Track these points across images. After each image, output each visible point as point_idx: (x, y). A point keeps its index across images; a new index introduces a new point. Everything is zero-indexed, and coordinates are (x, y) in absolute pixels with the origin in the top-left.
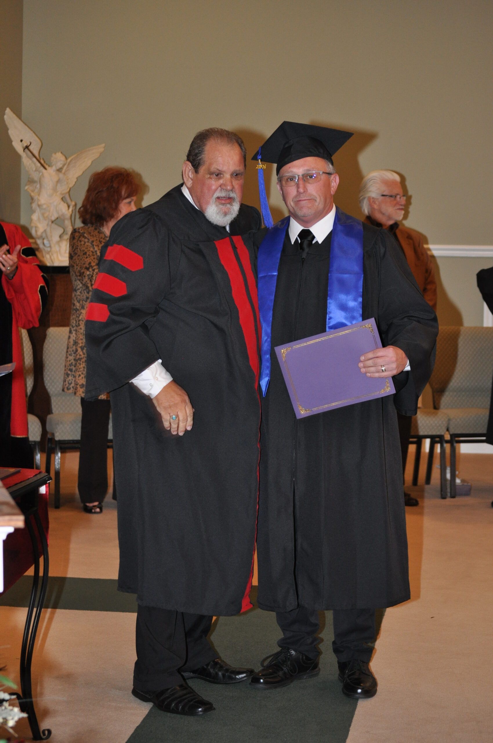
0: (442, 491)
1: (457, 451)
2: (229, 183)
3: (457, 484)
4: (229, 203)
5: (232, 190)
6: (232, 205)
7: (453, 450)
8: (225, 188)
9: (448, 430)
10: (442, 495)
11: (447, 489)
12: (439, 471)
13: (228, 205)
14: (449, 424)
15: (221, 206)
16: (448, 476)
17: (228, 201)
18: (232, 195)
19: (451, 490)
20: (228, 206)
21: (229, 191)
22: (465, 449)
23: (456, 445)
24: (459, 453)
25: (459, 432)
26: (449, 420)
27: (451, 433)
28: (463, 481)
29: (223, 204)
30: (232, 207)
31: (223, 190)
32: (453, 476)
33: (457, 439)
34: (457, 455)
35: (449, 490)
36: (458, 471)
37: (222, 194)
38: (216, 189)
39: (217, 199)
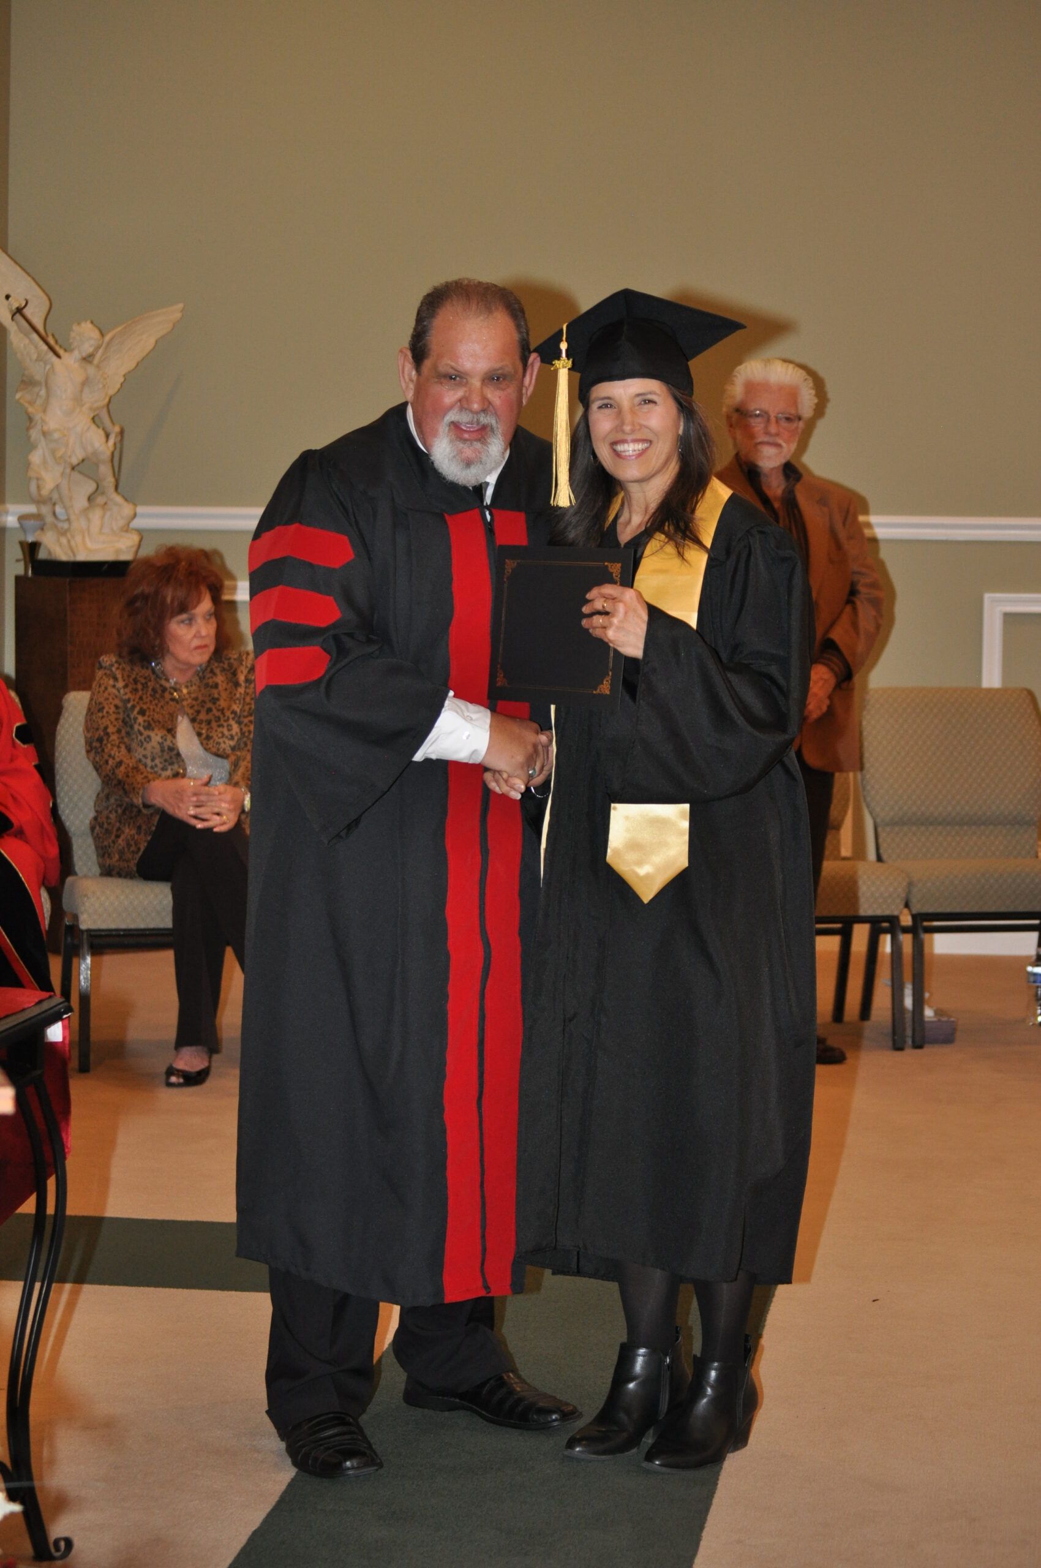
0: (894, 1033)
1: (926, 950)
2: (478, 395)
3: (926, 1019)
4: (479, 440)
6: (485, 444)
7: (919, 948)
8: (467, 405)
9: (907, 905)
10: (894, 1041)
11: (904, 1030)
12: (888, 991)
13: (477, 443)
14: (909, 892)
15: (460, 445)
16: (908, 1002)
18: (486, 421)
19: (914, 1030)
20: (478, 445)
22: (944, 944)
23: (926, 937)
24: (932, 954)
25: (931, 910)
26: (910, 884)
27: (914, 911)
28: (938, 1013)
29: (467, 440)
30: (485, 448)
31: (465, 409)
32: (919, 1002)
33: (926, 924)
34: (927, 958)
35: (909, 1032)
36: (929, 992)
37: (464, 418)
38: (451, 407)
39: (452, 427)
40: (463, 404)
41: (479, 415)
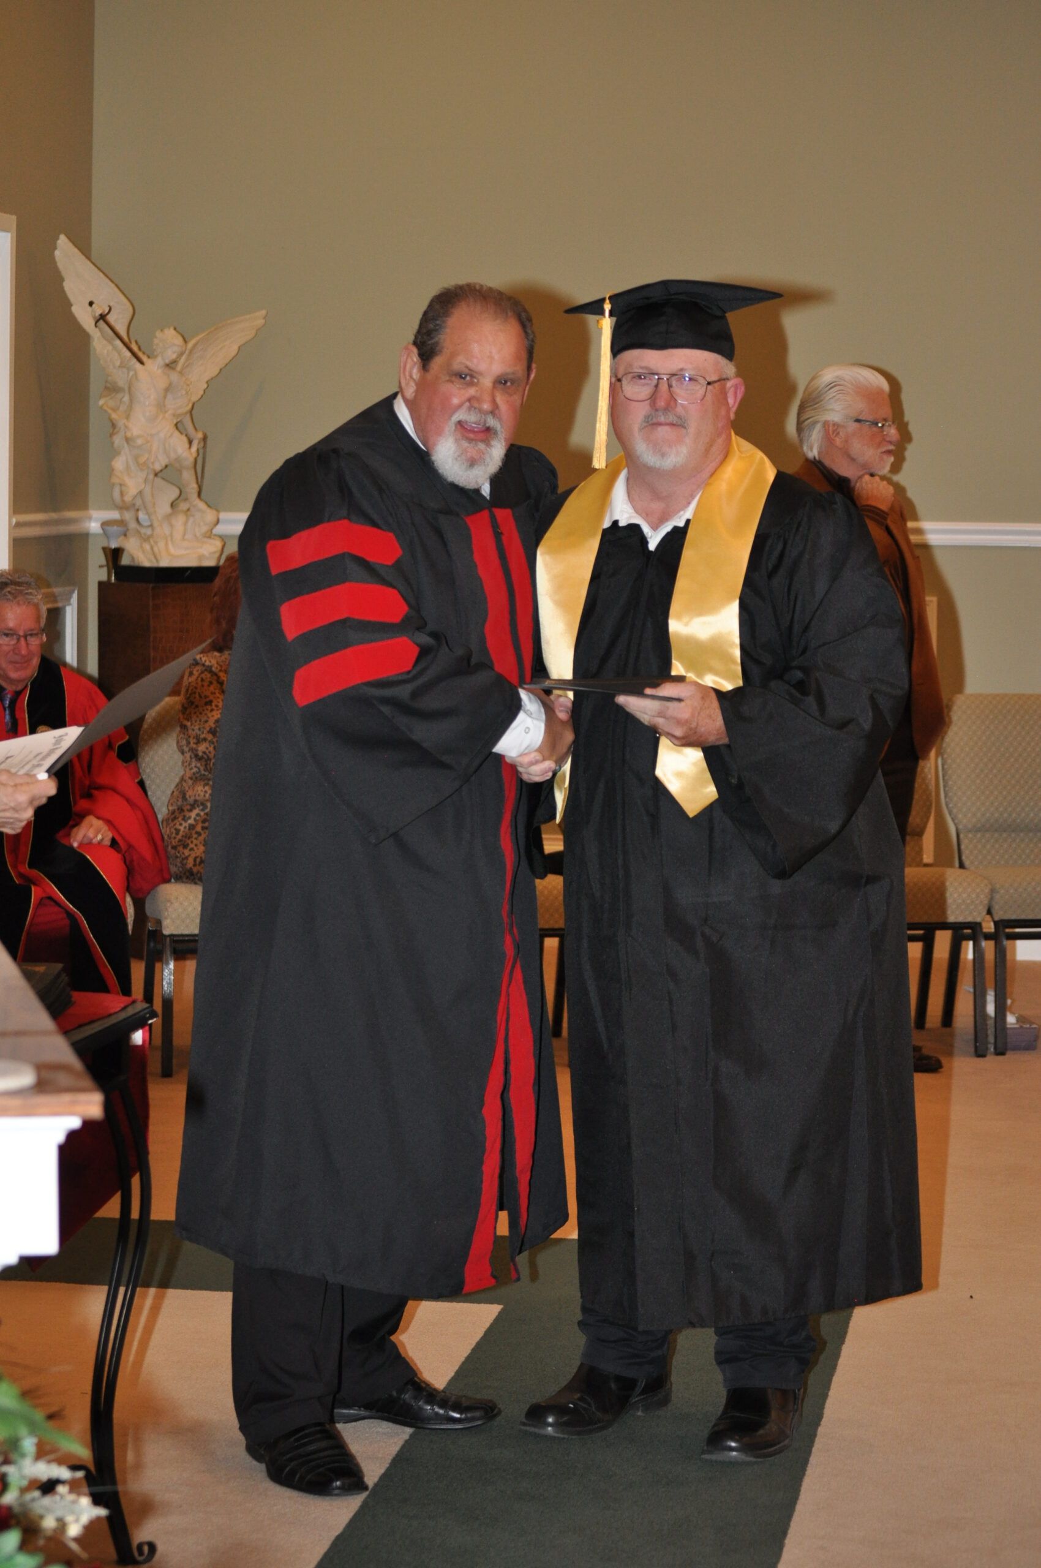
0: (976, 1040)
1: (1008, 957)
2: (487, 397)
3: (1008, 1026)
4: (482, 441)
5: (492, 413)
6: (488, 445)
7: (1001, 955)
8: (476, 405)
9: (989, 912)
10: (976, 1048)
11: (987, 1036)
12: (970, 998)
13: (480, 444)
14: (992, 899)
15: (465, 444)
16: (991, 1009)
17: (481, 436)
18: (491, 422)
19: (996, 1037)
20: (482, 446)
21: (486, 413)
22: (1026, 951)
23: (1007, 943)
24: (1014, 960)
25: (1014, 917)
26: (993, 891)
27: (997, 918)
28: (1020, 1019)
29: (470, 440)
30: (488, 449)
31: (473, 409)
32: (1001, 1009)
33: (1008, 931)
34: (1009, 964)
35: (991, 1039)
36: (1011, 999)
37: (471, 418)
38: (460, 406)
39: (459, 427)
40: (472, 402)
41: (487, 416)
